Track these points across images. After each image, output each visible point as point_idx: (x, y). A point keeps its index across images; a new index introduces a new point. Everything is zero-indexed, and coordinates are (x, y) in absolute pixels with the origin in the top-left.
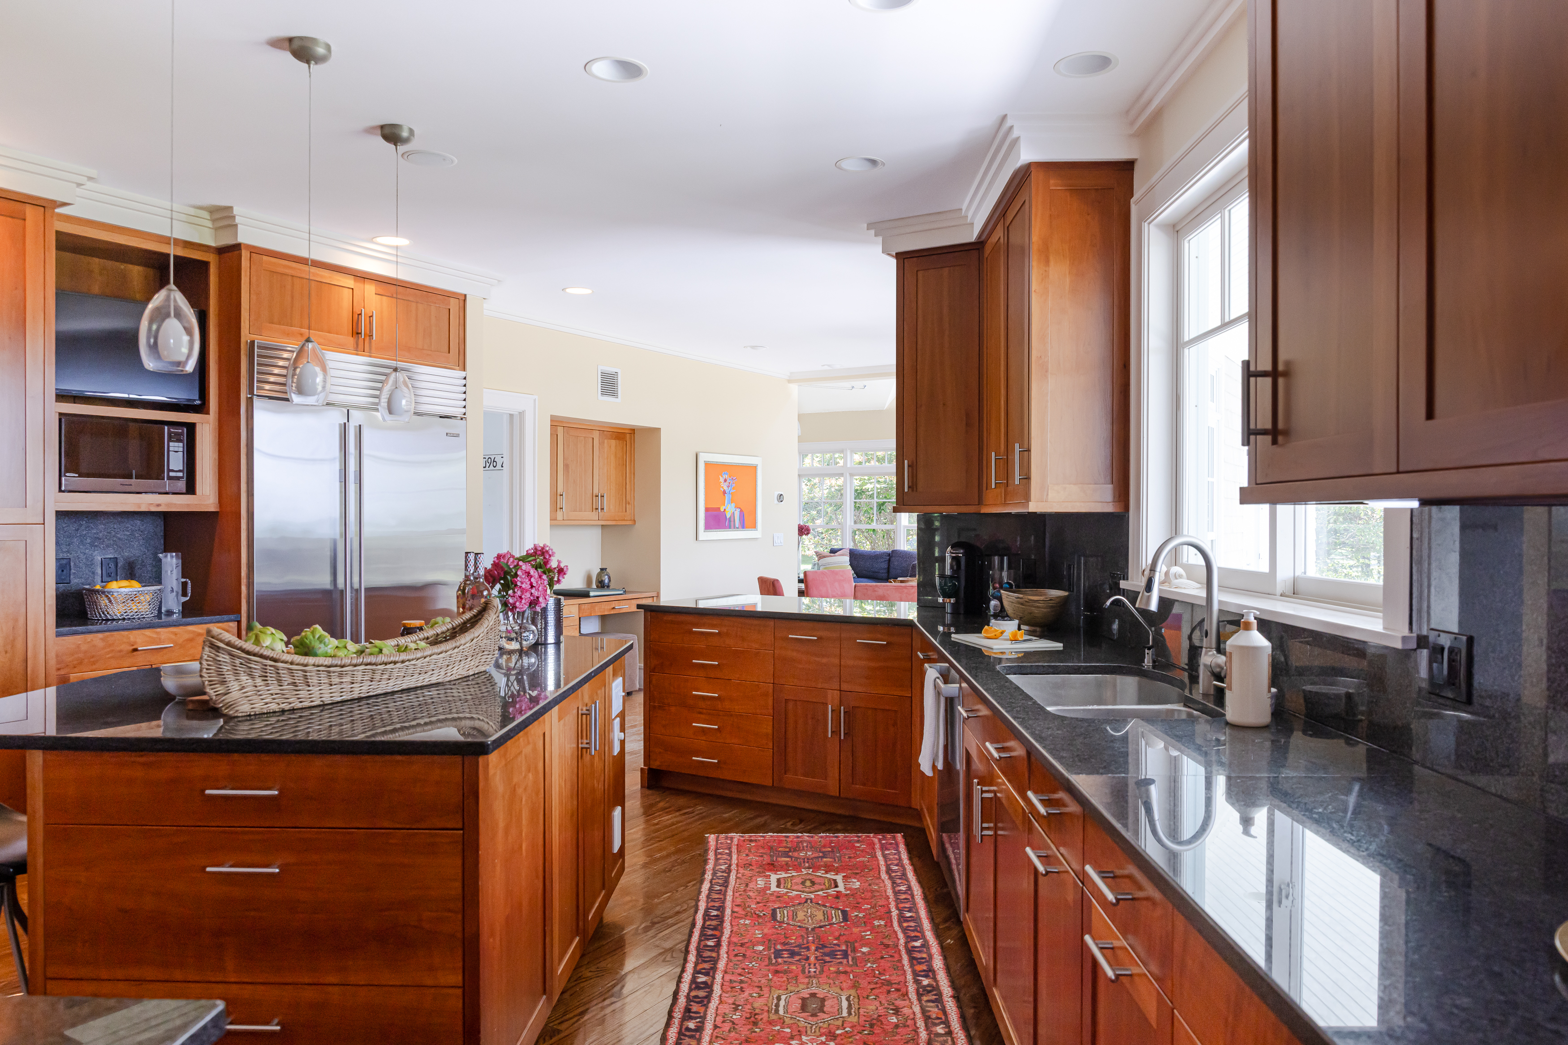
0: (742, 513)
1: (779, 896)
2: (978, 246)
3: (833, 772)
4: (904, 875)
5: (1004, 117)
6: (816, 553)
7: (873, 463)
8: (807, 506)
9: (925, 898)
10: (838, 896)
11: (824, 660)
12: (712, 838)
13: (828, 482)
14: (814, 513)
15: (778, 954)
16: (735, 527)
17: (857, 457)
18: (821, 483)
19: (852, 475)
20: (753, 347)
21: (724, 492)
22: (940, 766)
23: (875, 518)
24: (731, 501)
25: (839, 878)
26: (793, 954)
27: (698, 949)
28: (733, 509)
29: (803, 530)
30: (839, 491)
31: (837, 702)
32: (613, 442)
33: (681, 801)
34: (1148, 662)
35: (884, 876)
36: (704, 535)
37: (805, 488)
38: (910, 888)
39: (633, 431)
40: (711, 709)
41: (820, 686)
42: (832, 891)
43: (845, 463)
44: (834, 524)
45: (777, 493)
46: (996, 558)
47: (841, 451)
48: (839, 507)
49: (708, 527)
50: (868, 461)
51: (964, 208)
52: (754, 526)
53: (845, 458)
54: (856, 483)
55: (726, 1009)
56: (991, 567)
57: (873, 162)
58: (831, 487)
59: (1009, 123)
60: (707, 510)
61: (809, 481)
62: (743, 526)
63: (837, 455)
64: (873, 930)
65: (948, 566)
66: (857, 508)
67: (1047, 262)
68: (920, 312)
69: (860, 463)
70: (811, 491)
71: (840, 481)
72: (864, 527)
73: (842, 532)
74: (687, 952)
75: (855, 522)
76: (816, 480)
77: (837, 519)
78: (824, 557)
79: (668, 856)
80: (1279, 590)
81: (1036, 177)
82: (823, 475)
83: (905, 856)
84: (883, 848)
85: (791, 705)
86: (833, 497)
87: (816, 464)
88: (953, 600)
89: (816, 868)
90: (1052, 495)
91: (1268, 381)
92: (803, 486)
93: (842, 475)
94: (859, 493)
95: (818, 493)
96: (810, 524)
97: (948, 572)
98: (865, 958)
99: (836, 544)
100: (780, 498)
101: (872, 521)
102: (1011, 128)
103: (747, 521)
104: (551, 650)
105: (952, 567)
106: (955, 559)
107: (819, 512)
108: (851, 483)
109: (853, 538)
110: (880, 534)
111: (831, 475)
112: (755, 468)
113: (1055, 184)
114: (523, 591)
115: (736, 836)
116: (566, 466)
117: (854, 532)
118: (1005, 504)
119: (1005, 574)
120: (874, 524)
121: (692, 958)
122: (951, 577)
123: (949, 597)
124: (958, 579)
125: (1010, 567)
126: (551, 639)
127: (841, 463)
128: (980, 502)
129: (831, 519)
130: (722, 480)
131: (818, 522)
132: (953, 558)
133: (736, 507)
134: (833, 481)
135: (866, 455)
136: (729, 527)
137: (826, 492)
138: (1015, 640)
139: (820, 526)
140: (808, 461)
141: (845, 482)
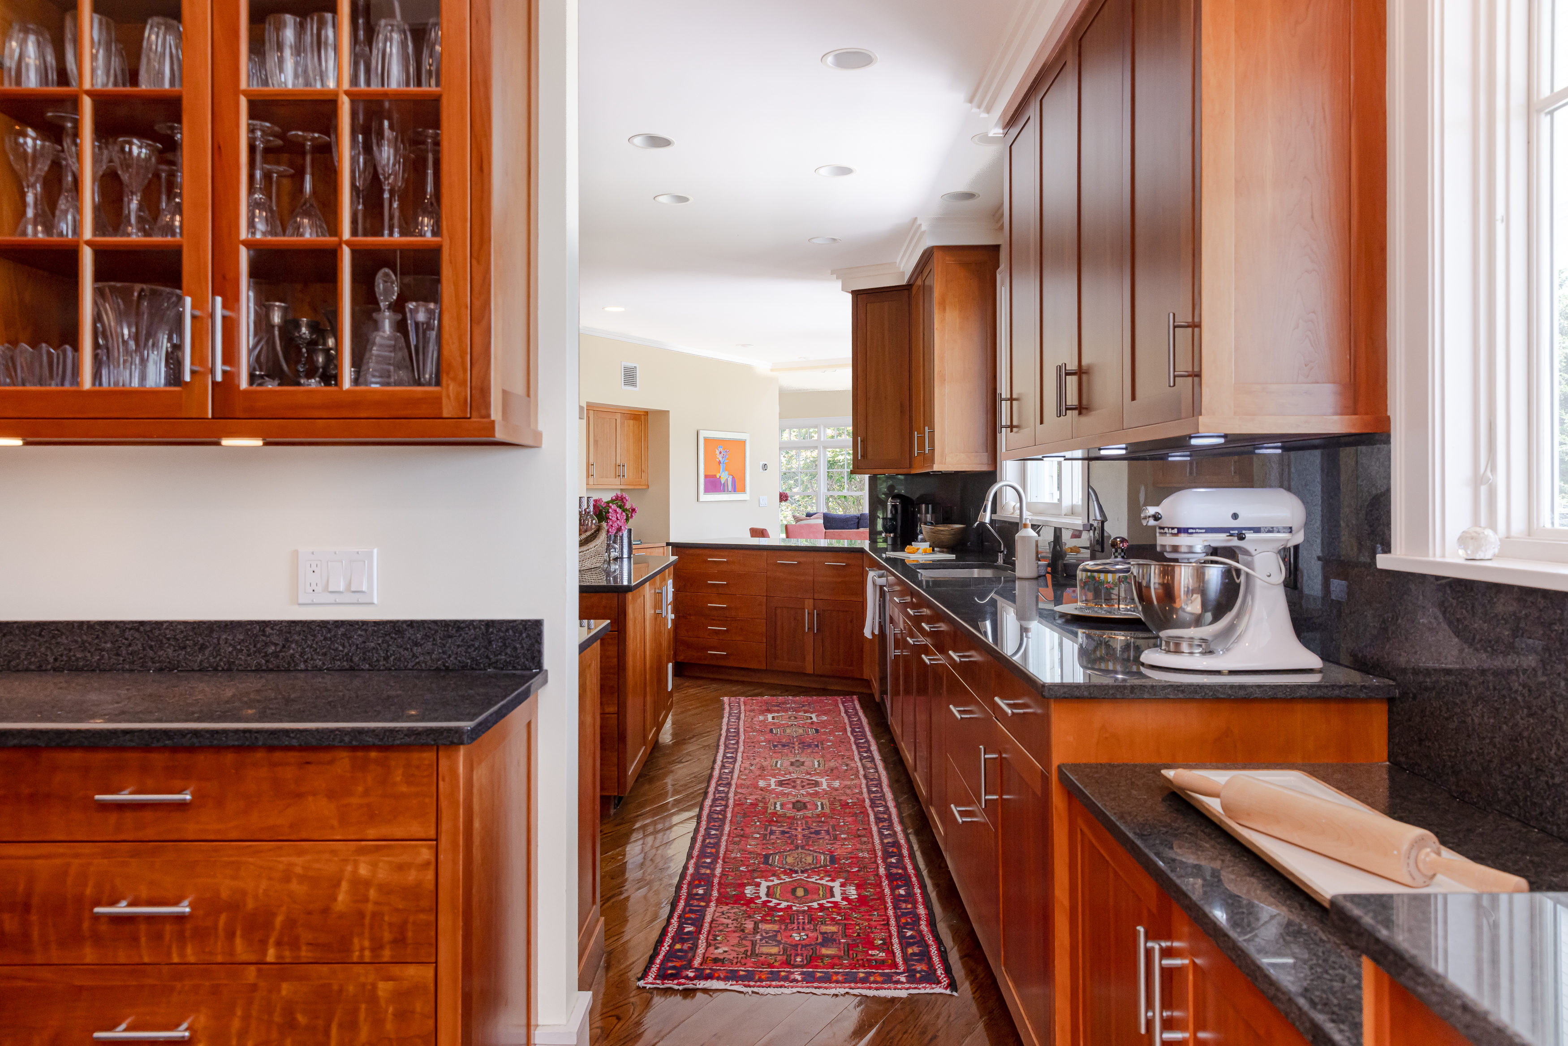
0: (733, 478)
1: (774, 724)
2: (907, 288)
3: (809, 658)
4: (857, 714)
5: (916, 218)
6: (794, 516)
7: (843, 437)
8: (786, 476)
9: (869, 723)
10: (812, 723)
11: (803, 578)
12: (726, 699)
13: (804, 454)
14: (792, 482)
15: (775, 746)
16: (728, 491)
17: (830, 432)
18: (798, 455)
19: (825, 448)
20: (744, 345)
21: (720, 462)
22: (876, 632)
23: (846, 486)
24: (725, 470)
25: (813, 716)
26: (784, 746)
27: (725, 744)
28: (727, 477)
29: (783, 497)
30: (814, 462)
31: (812, 607)
32: (631, 422)
33: (700, 682)
34: (1000, 561)
35: (843, 714)
36: (704, 497)
37: (784, 460)
38: (859, 719)
39: (646, 413)
40: (719, 616)
41: (799, 596)
42: (809, 721)
43: (819, 437)
44: (809, 491)
45: (762, 463)
46: (924, 506)
47: (816, 427)
48: (813, 476)
49: (707, 491)
50: (840, 435)
51: (898, 261)
52: (743, 490)
53: (819, 433)
54: (829, 455)
55: (747, 764)
56: (920, 512)
57: (834, 239)
58: (807, 458)
59: (919, 222)
60: (706, 476)
61: (787, 453)
62: (735, 490)
63: (811, 430)
64: (835, 736)
65: (889, 512)
66: (830, 477)
67: (944, 310)
68: (868, 333)
69: (833, 437)
70: (788, 462)
71: (815, 453)
72: (836, 494)
73: (817, 500)
74: (718, 745)
75: (828, 490)
76: (793, 452)
77: (812, 487)
78: (801, 520)
79: (697, 708)
80: (1064, 512)
81: (937, 255)
82: (799, 448)
83: (858, 707)
84: (843, 703)
85: (779, 611)
86: (808, 467)
87: (793, 438)
88: (892, 535)
89: (797, 711)
90: (948, 459)
91: (1009, 402)
92: (782, 458)
93: (816, 448)
94: (832, 464)
95: (795, 464)
96: (787, 492)
97: (889, 516)
98: (829, 747)
99: (810, 510)
100: (765, 467)
101: (844, 488)
102: (920, 225)
103: (738, 486)
104: (626, 561)
105: (891, 512)
106: (894, 507)
107: (796, 481)
108: (825, 454)
109: (827, 504)
110: (851, 499)
111: (806, 448)
112: (743, 443)
113: (949, 259)
114: (613, 522)
115: (742, 699)
116: (596, 442)
117: (828, 499)
118: (923, 467)
119: (929, 516)
120: (845, 491)
121: (722, 748)
122: (891, 519)
123: (890, 533)
124: (896, 521)
125: (933, 512)
126: (625, 555)
127: (816, 437)
128: (911, 467)
129: (807, 488)
130: (717, 452)
131: (795, 490)
132: (893, 506)
133: (729, 475)
134: (809, 453)
135: (838, 429)
136: (724, 491)
137: (802, 463)
138: (925, 552)
139: (797, 493)
140: (786, 435)
141: (819, 454)
